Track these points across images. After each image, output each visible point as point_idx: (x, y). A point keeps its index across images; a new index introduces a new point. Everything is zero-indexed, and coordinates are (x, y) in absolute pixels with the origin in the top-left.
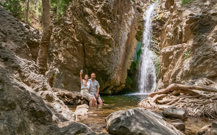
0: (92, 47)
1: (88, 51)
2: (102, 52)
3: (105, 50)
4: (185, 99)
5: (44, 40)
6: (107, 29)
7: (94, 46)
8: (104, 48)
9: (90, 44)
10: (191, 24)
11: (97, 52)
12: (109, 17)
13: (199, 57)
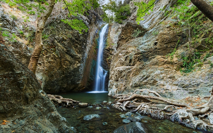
0: (67, 62)
1: (64, 64)
2: (74, 66)
3: (75, 64)
4: (145, 105)
5: (36, 55)
6: (78, 51)
7: (68, 61)
8: (75, 63)
9: (66, 60)
10: (138, 55)
11: (70, 66)
12: (80, 44)
13: (144, 76)
